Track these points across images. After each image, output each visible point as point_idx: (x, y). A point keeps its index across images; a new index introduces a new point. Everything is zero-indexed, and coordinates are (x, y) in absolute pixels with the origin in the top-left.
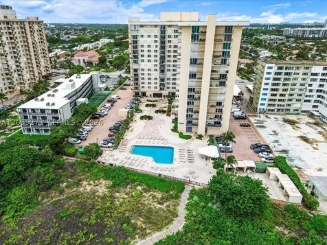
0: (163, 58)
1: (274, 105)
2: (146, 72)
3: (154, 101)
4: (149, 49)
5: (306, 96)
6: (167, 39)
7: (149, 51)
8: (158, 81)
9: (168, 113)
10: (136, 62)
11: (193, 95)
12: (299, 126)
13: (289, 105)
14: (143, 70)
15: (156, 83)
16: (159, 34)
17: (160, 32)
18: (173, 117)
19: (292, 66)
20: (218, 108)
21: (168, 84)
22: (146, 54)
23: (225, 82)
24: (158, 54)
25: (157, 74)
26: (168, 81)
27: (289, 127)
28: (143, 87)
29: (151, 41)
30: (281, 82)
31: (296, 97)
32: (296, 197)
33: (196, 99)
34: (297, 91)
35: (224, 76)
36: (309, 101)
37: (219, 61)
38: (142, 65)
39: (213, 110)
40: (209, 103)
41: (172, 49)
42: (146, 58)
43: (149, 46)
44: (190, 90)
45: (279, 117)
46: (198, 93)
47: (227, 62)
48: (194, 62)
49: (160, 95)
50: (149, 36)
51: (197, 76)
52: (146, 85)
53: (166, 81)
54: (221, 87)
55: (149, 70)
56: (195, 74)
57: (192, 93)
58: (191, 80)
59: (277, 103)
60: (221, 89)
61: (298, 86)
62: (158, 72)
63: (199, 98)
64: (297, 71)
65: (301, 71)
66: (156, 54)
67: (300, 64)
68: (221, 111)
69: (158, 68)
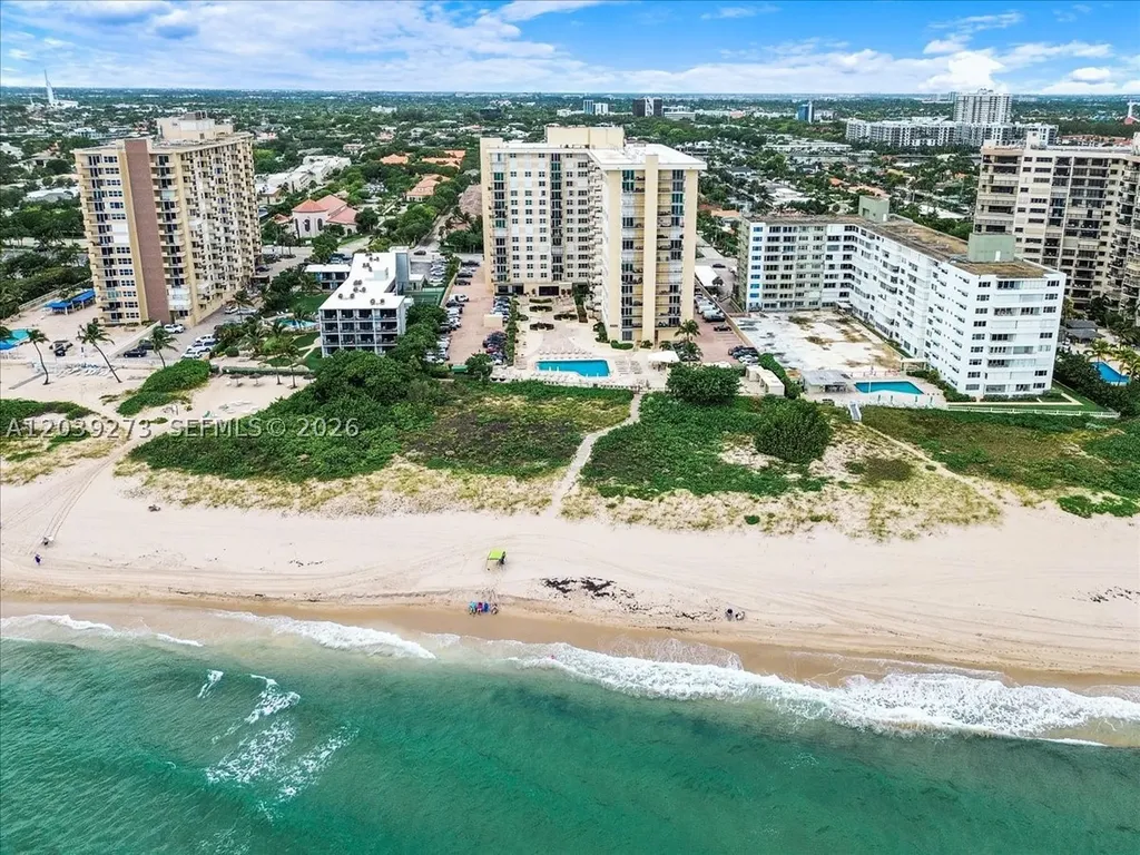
0: (557, 216)
1: (774, 295)
2: (523, 244)
3: (546, 301)
4: (528, 198)
5: (827, 277)
6: (565, 179)
7: (529, 203)
8: (549, 262)
9: (583, 318)
10: (500, 224)
11: (631, 277)
12: (813, 325)
13: (800, 294)
14: (516, 239)
15: (543, 266)
16: (548, 170)
17: (549, 167)
18: (593, 322)
19: (793, 226)
20: (673, 295)
21: (570, 266)
22: (522, 208)
23: (679, 253)
24: (548, 207)
25: (546, 248)
26: (570, 262)
27: (795, 327)
28: (516, 275)
29: (531, 183)
30: (780, 253)
31: (808, 278)
32: (776, 387)
33: (635, 282)
34: (809, 269)
35: (677, 244)
36: (833, 285)
37: (667, 220)
38: (515, 230)
39: (665, 300)
40: (657, 287)
41: (576, 198)
42: (522, 217)
43: (528, 193)
44: (626, 267)
45: (782, 315)
46: (638, 271)
47: (681, 222)
48: (629, 223)
49: (554, 291)
50: (528, 174)
51: (635, 245)
52: (523, 271)
53: (566, 261)
54: (673, 261)
55: (529, 239)
56: (632, 243)
57: (629, 273)
58: (626, 251)
59: (779, 291)
60: (674, 265)
61: (809, 259)
62: (549, 243)
63: (641, 280)
64: (804, 234)
65: (811, 233)
66: (543, 207)
67: (810, 222)
68: (677, 299)
69: (548, 235)
